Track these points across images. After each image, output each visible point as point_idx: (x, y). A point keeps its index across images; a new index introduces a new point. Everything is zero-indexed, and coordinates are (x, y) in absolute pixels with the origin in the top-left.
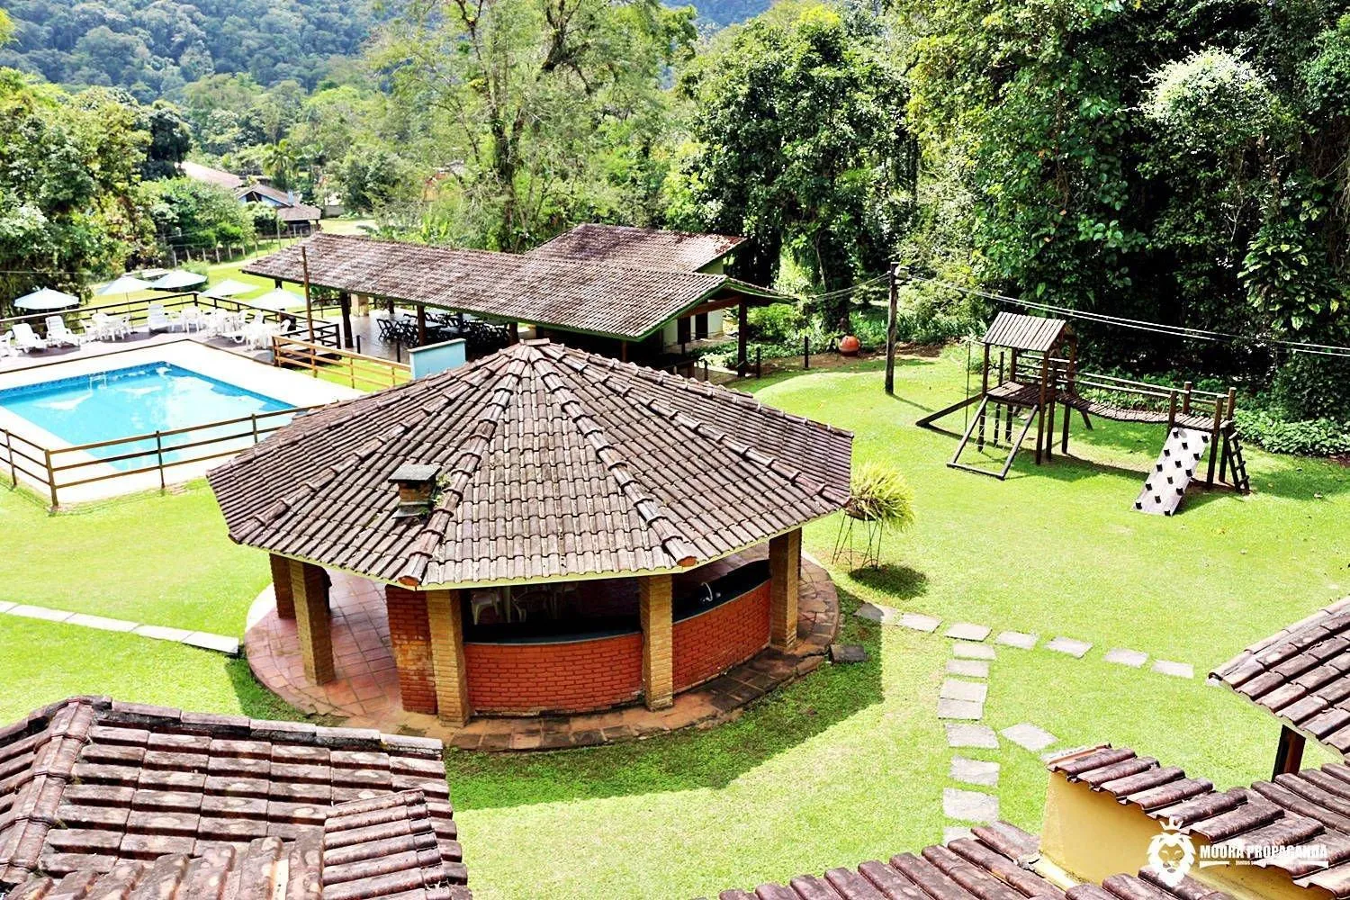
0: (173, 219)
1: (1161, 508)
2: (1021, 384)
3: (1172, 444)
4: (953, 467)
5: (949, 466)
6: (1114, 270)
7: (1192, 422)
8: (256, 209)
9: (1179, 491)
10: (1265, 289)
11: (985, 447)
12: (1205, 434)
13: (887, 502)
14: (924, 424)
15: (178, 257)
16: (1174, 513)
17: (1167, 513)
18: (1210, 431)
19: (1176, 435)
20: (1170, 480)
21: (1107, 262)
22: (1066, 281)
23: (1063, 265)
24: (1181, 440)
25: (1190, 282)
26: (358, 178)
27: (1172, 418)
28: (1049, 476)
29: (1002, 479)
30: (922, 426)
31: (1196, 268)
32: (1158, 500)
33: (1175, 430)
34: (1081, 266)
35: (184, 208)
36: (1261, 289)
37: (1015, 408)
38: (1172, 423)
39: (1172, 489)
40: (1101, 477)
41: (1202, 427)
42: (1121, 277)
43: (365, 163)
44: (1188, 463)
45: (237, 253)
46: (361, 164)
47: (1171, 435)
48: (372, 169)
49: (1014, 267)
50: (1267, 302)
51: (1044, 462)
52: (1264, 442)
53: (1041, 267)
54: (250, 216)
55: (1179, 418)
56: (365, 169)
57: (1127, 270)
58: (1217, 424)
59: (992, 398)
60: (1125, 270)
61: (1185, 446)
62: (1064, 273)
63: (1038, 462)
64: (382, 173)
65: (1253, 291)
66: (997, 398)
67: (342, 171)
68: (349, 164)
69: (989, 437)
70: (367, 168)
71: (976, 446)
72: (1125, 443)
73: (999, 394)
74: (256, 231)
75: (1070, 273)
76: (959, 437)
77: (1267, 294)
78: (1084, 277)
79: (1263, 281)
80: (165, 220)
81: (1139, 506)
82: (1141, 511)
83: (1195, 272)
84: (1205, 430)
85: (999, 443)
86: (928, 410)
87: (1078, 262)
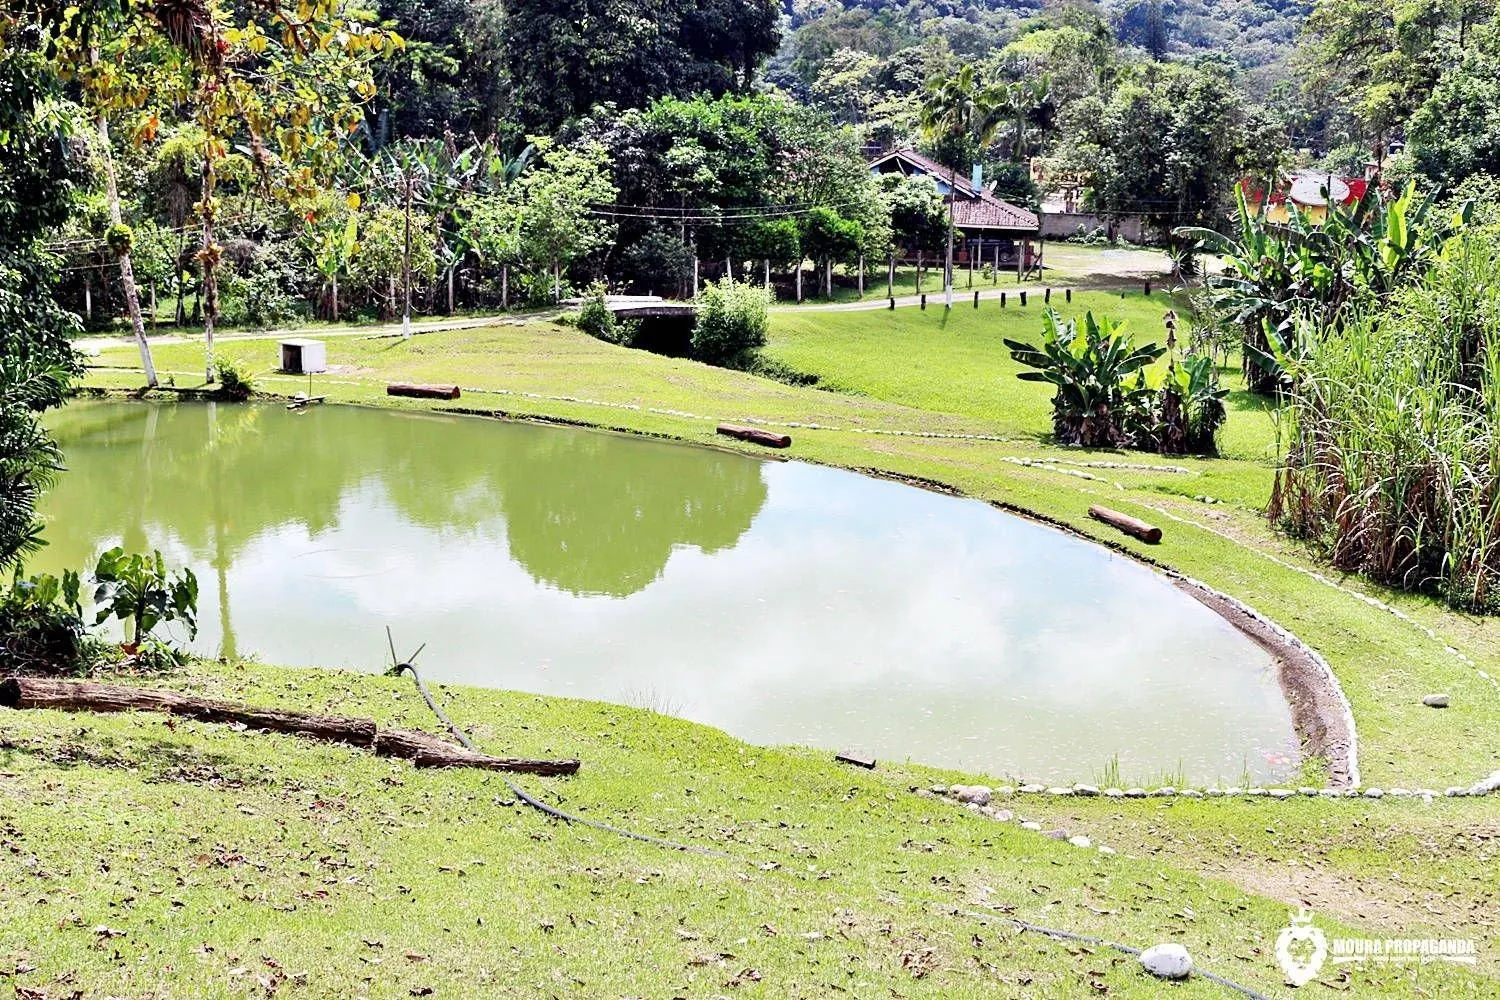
0: (709, 183)
8: (902, 189)
15: (703, 274)
26: (1144, 139)
35: (738, 163)
43: (1166, 105)
45: (846, 287)
46: (1155, 108)
48: (1180, 120)
54: (884, 202)
56: (1163, 121)
64: (1205, 130)
67: (1105, 122)
68: (1127, 104)
70: (1169, 117)
74: (895, 239)
80: (692, 186)
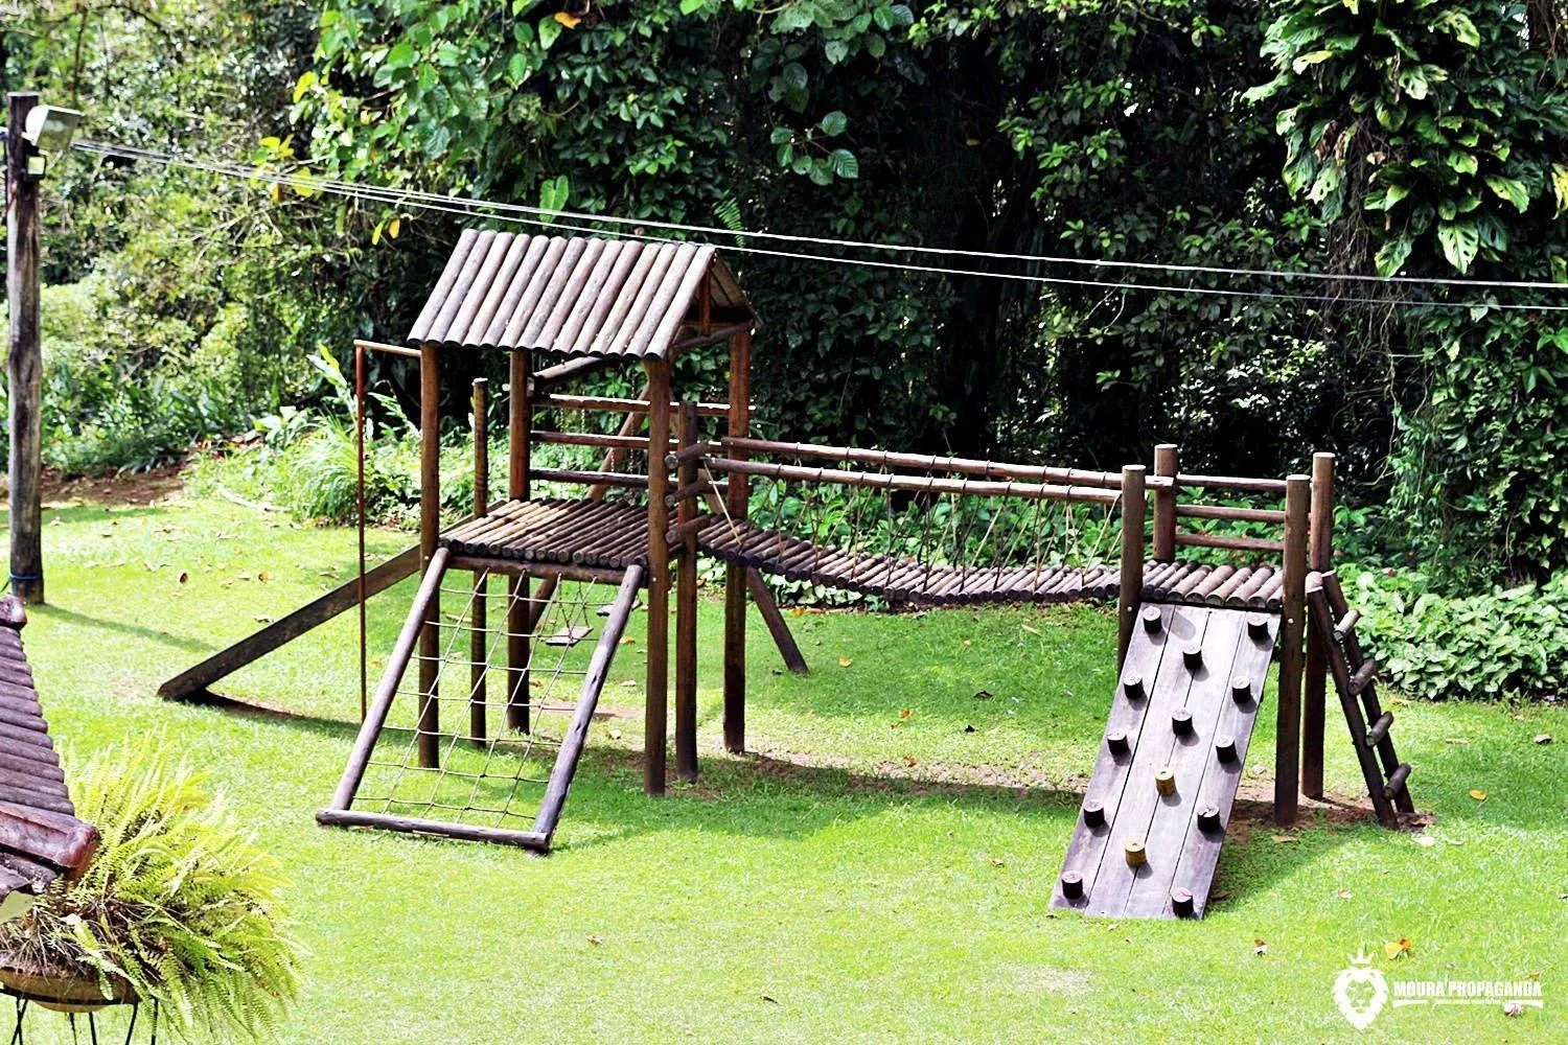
1: (1155, 893)
2: (551, 502)
3: (1146, 662)
4: (345, 824)
5: (326, 821)
6: (798, 123)
7: (1202, 583)
9: (1209, 826)
10: (1347, 137)
11: (445, 753)
12: (1258, 619)
13: (177, 910)
14: (192, 689)
16: (1206, 910)
17: (1183, 910)
18: (1272, 607)
19: (1154, 629)
20: (1167, 790)
21: (774, 95)
22: (641, 165)
23: (627, 109)
24: (1177, 647)
25: (1058, 149)
27: (1133, 573)
28: (708, 827)
29: (541, 848)
30: (181, 699)
31: (1075, 104)
32: (1138, 863)
33: (1149, 612)
34: (691, 109)
36: (1331, 138)
37: (536, 584)
38: (1138, 593)
39: (1178, 824)
40: (896, 815)
41: (1241, 593)
42: (823, 148)
44: (1218, 725)
47: (1139, 633)
49: (463, 121)
50: (1355, 184)
51: (677, 784)
52: (1395, 666)
53: (550, 122)
55: (1154, 575)
57: (843, 122)
58: (1295, 583)
59: (459, 554)
60: (834, 123)
61: (1194, 664)
62: (632, 138)
63: (657, 785)
65: (1305, 147)
66: (482, 551)
69: (455, 718)
71: (412, 752)
72: (939, 700)
73: (485, 539)
75: (655, 135)
76: (348, 729)
77: (1354, 154)
78: (703, 150)
79: (1333, 109)
81: (1074, 893)
82: (1088, 911)
83: (1075, 117)
84: (1252, 605)
85: (491, 736)
86: (193, 645)
87: (678, 95)
